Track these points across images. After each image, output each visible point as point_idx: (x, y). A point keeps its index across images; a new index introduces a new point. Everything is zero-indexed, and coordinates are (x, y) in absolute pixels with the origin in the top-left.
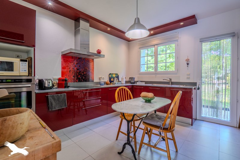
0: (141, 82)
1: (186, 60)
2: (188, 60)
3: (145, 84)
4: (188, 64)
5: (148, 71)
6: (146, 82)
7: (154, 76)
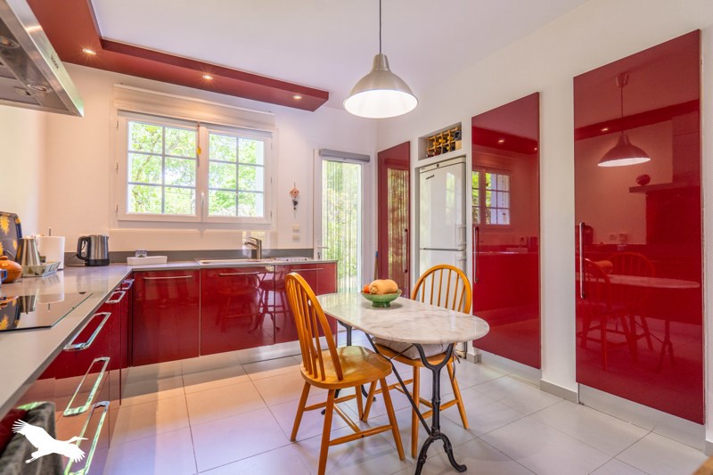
0: (150, 253)
1: (292, 192)
2: (295, 193)
3: (169, 260)
4: (295, 203)
5: (165, 213)
6: (172, 256)
7: (196, 230)
